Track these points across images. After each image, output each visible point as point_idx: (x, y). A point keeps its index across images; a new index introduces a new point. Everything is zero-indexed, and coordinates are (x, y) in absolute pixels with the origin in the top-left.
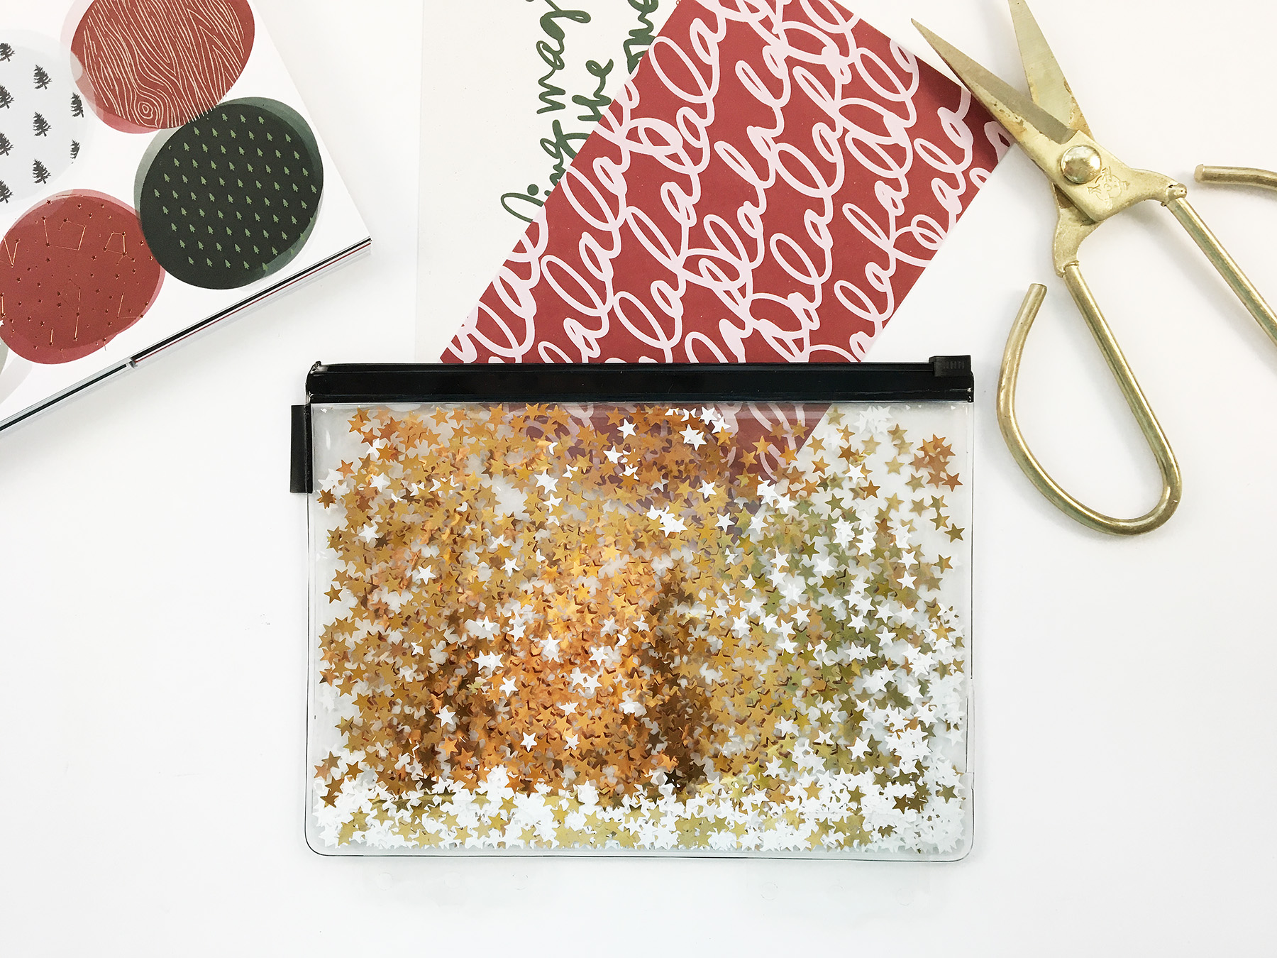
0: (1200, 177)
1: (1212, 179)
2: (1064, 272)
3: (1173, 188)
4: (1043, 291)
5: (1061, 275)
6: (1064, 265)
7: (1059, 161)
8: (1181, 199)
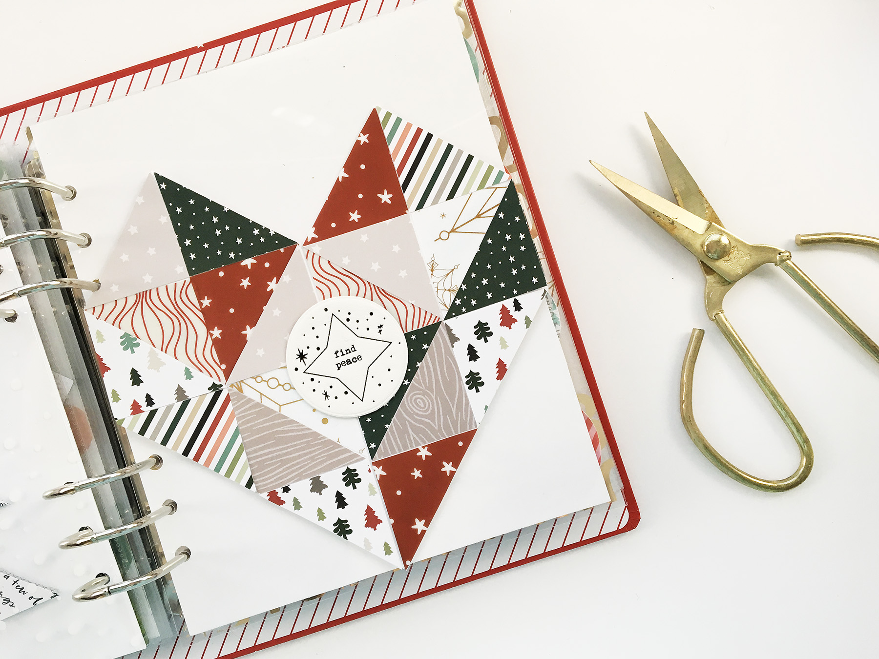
0: (799, 243)
1: (808, 243)
2: (714, 318)
3: (782, 254)
4: (702, 332)
5: (713, 320)
6: (714, 314)
7: (702, 246)
8: (788, 261)
